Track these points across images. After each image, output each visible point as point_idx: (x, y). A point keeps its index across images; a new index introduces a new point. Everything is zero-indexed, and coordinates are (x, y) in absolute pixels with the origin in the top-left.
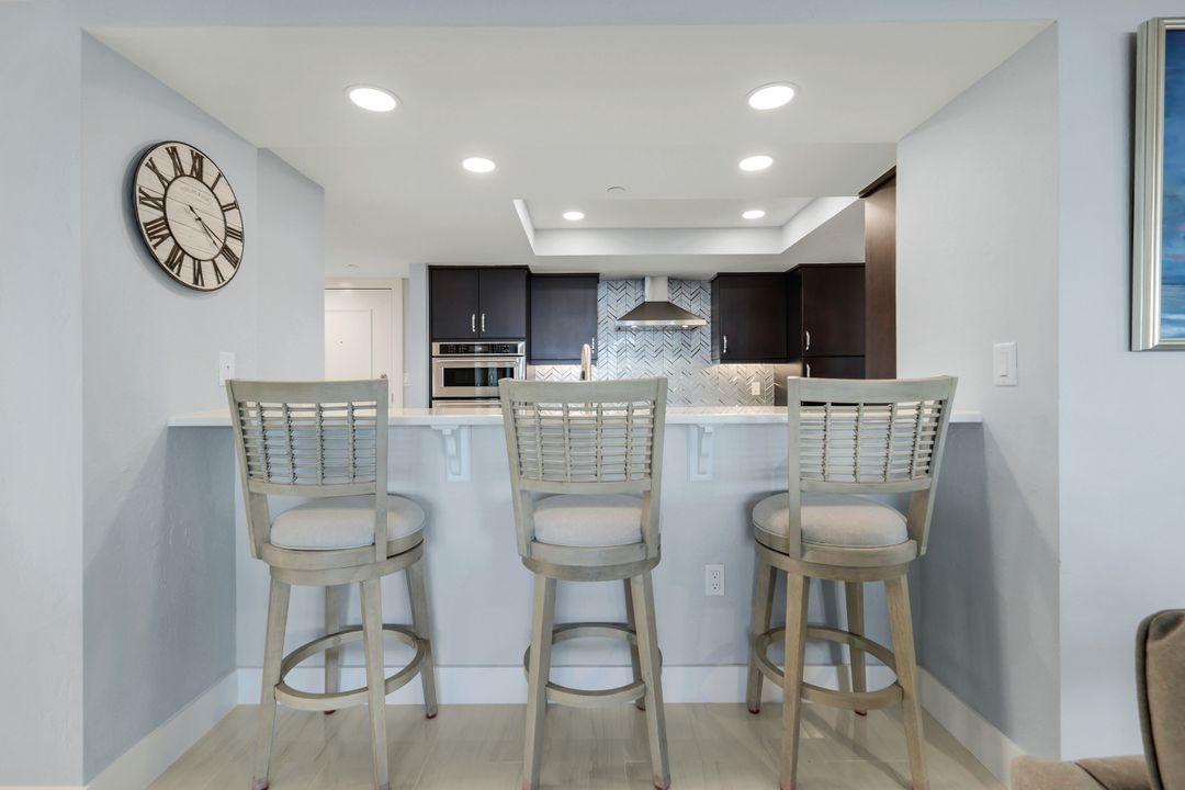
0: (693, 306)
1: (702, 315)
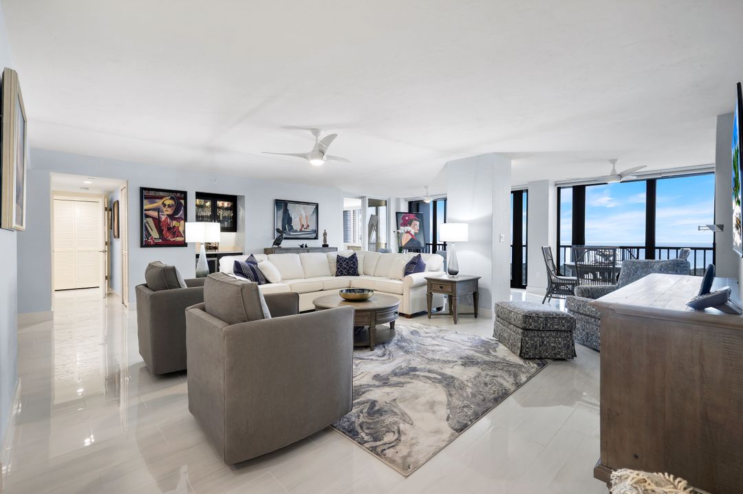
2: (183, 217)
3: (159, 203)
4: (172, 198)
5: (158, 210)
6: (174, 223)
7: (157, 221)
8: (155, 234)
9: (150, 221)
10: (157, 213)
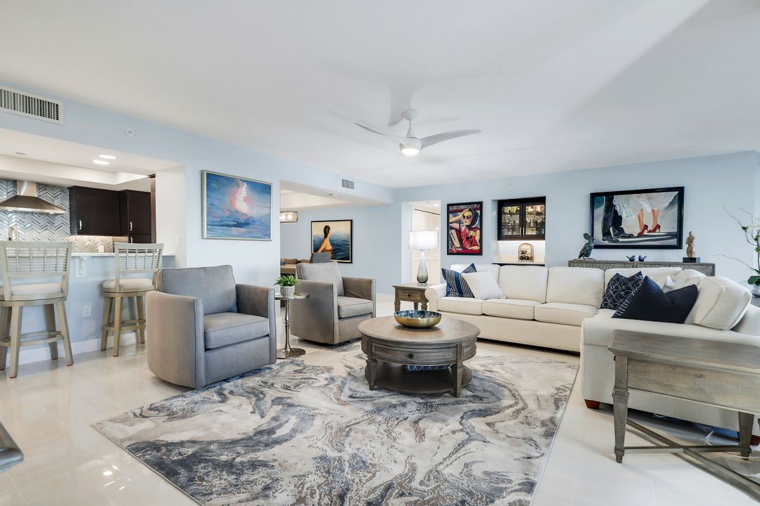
0: (56, 201)
1: (63, 207)
2: (479, 227)
3: (460, 216)
4: (470, 210)
5: (459, 222)
6: (472, 233)
7: (458, 232)
8: (457, 244)
9: (453, 232)
10: (458, 224)
